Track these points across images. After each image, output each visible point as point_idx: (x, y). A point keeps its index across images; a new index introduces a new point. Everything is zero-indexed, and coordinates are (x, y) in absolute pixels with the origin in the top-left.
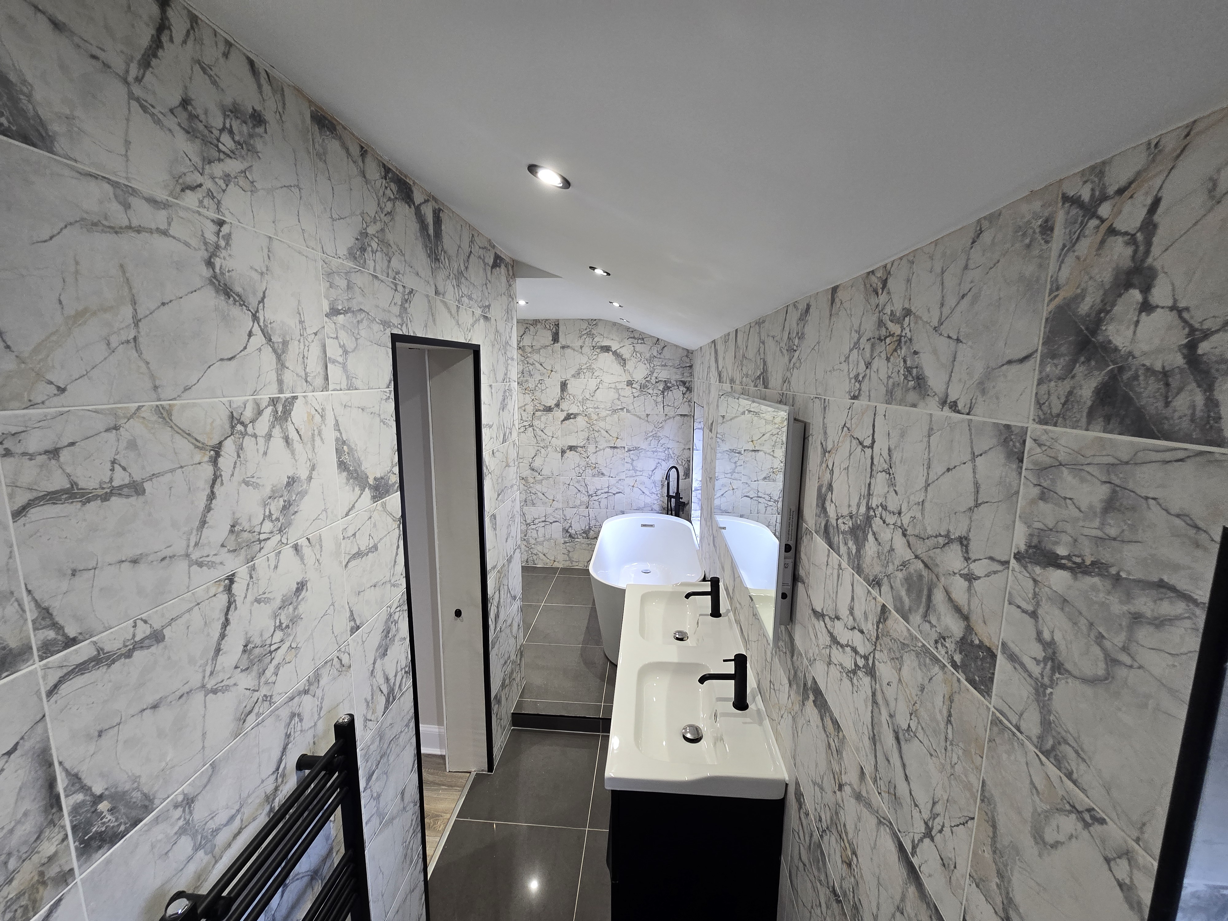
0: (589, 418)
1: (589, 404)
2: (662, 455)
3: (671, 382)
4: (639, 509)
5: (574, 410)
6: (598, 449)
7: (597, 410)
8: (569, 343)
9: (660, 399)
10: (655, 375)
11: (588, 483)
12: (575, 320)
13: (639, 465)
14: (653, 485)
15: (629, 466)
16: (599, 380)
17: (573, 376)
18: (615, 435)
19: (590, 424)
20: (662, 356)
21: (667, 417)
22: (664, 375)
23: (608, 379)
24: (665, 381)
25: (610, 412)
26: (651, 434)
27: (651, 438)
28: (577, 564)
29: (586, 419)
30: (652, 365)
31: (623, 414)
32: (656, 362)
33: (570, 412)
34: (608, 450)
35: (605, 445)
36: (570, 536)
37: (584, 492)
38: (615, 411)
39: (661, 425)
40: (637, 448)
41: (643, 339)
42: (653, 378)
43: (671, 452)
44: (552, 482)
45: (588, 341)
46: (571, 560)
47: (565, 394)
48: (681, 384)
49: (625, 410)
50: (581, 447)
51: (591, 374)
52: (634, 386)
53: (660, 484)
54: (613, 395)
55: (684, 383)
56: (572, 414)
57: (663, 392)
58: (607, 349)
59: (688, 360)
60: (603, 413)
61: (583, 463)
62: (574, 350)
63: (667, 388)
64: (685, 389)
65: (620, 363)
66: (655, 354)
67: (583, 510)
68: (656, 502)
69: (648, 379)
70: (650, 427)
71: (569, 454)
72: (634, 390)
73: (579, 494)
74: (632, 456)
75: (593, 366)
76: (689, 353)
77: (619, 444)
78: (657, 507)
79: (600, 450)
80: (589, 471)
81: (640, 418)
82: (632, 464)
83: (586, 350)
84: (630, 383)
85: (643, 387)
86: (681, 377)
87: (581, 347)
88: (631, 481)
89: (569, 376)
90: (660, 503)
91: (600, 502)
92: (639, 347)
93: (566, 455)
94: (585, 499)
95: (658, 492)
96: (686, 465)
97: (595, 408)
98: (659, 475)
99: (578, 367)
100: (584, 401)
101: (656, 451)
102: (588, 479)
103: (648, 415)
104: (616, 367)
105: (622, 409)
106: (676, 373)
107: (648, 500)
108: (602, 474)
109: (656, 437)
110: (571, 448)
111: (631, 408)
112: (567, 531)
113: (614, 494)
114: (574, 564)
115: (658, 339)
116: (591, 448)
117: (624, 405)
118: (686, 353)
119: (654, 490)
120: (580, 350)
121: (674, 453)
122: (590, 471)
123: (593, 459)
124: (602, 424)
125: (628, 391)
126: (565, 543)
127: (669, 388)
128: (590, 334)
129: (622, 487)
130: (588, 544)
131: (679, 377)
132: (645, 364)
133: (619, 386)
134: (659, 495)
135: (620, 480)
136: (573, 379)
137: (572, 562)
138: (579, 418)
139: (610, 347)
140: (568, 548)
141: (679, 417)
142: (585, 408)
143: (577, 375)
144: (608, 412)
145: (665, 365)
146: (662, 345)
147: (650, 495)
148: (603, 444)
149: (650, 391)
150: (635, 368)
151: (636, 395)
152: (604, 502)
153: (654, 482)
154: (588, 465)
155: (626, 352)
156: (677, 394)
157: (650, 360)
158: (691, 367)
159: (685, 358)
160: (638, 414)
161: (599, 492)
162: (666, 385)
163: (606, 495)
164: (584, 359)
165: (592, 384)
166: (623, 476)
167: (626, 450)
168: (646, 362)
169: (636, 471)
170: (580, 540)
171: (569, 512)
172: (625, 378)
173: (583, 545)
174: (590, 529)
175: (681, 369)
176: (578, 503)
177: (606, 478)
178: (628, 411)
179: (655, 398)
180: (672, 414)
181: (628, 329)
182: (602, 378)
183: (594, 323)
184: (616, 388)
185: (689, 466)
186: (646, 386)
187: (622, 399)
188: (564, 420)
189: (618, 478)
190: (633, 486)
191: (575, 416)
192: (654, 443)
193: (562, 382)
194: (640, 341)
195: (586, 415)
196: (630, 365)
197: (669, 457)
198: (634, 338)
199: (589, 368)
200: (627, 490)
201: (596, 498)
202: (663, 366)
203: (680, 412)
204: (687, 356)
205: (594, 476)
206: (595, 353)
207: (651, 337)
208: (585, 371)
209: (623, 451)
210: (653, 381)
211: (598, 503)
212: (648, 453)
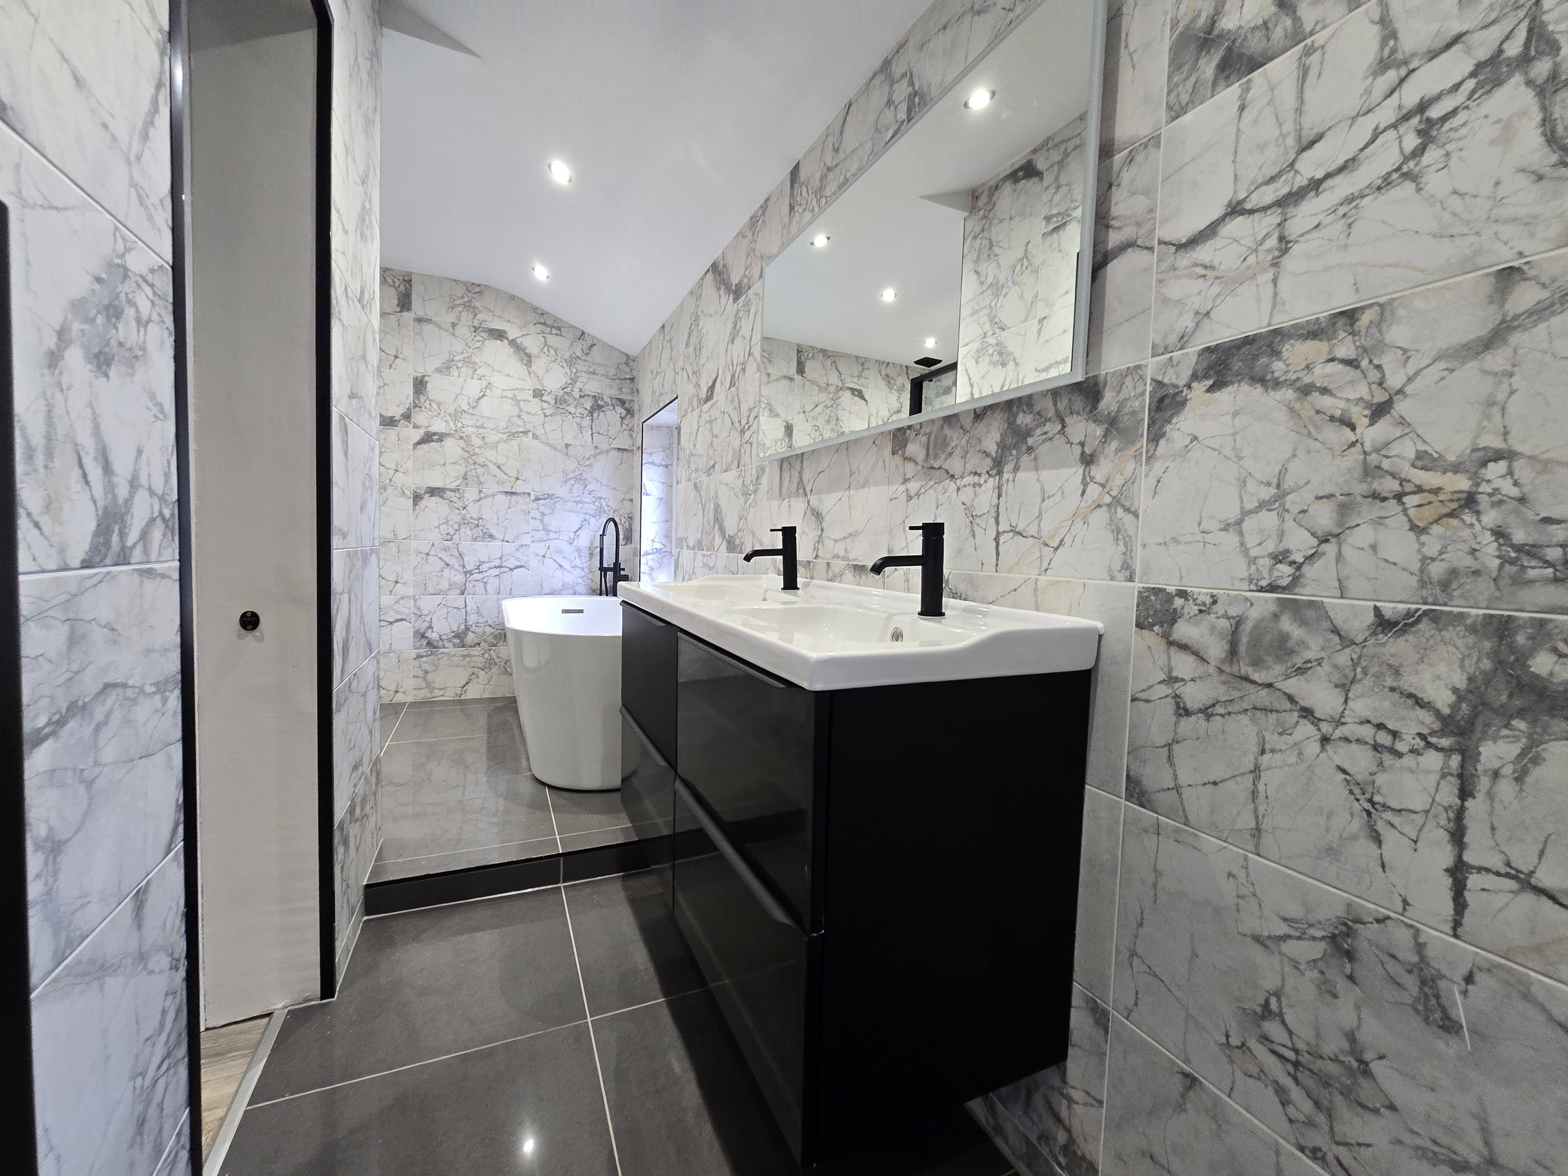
0: (468, 442)
1: (466, 420)
2: (591, 509)
3: (603, 399)
4: (552, 593)
5: (438, 426)
6: (482, 495)
7: (481, 431)
8: (430, 314)
9: (586, 422)
10: (579, 385)
11: (465, 551)
12: (441, 280)
13: (554, 522)
14: (576, 554)
15: (537, 524)
16: (485, 383)
17: (439, 370)
18: (513, 474)
19: (469, 454)
20: (589, 358)
21: (598, 451)
22: (592, 386)
23: (500, 382)
24: (594, 397)
25: (505, 437)
26: (573, 475)
27: (572, 482)
28: (442, 692)
29: (462, 443)
30: (574, 370)
31: (528, 440)
32: (580, 365)
33: (433, 429)
34: (502, 497)
35: (497, 488)
36: (430, 644)
37: (456, 566)
38: (513, 435)
39: (588, 463)
40: (549, 496)
41: (559, 329)
42: (576, 390)
43: (604, 504)
44: (394, 550)
45: (466, 317)
46: (429, 686)
47: (422, 399)
48: (618, 403)
49: (530, 434)
50: (452, 491)
51: (471, 372)
52: (544, 398)
53: (587, 552)
54: (508, 408)
55: (622, 402)
56: (435, 434)
57: (591, 413)
58: (500, 335)
59: (628, 369)
60: (493, 437)
61: (455, 518)
62: (440, 327)
63: (597, 407)
64: (624, 412)
65: (522, 360)
66: (579, 353)
67: (454, 599)
68: (580, 581)
69: (568, 390)
70: (572, 465)
71: (429, 502)
72: (545, 405)
73: (446, 572)
74: (542, 509)
75: (475, 359)
76: (629, 360)
77: (519, 487)
78: (580, 588)
79: (487, 497)
80: (466, 532)
81: (555, 449)
82: (542, 521)
83: (463, 330)
84: (538, 394)
85: (559, 402)
86: (617, 392)
87: (454, 325)
88: (540, 549)
89: (429, 370)
90: (588, 582)
91: (486, 583)
92: (552, 340)
93: (423, 503)
94: (459, 578)
95: (585, 565)
96: (627, 524)
97: (477, 427)
98: (587, 538)
99: (447, 356)
100: (457, 415)
101: (581, 502)
102: (465, 546)
103: (567, 446)
104: (514, 366)
105: (525, 433)
106: (611, 387)
107: (569, 578)
108: (491, 536)
109: (579, 479)
110: (433, 492)
111: (540, 432)
112: (423, 636)
113: (511, 569)
114: (437, 693)
115: (583, 333)
116: (471, 493)
117: (529, 427)
118: (624, 359)
119: (578, 562)
120: (451, 330)
121: (608, 506)
122: (469, 532)
123: (473, 511)
124: (490, 454)
125: (535, 405)
126: (419, 657)
127: (600, 407)
128: (468, 306)
129: (525, 558)
130: (464, 656)
131: (615, 392)
132: (563, 367)
133: (521, 396)
134: (586, 570)
135: (522, 546)
136: (437, 375)
137: (431, 689)
138: (448, 442)
139: (504, 332)
140: (425, 666)
141: (614, 453)
142: (460, 425)
143: (446, 368)
144: (501, 436)
145: (594, 373)
146: (590, 342)
147: (571, 570)
148: (491, 487)
149: (572, 409)
150: (547, 371)
151: (548, 412)
152: (493, 583)
153: (578, 550)
154: (464, 522)
155: (532, 343)
156: (612, 417)
157: (571, 361)
158: (632, 379)
159: (623, 367)
160: (552, 442)
161: (484, 567)
162: (596, 402)
163: (497, 572)
164: (459, 346)
165: (474, 388)
166: (527, 539)
167: (532, 497)
168: (565, 364)
169: (547, 531)
170: (450, 649)
171: (428, 603)
172: (530, 384)
173: (454, 659)
174: (467, 629)
175: (618, 382)
176: (445, 585)
177: (498, 543)
178: (535, 437)
179: (578, 420)
180: (604, 446)
181: (535, 309)
182: (491, 380)
183: (478, 289)
184: (514, 398)
185: (631, 525)
186: (565, 401)
187: (524, 416)
188: (419, 443)
189: (518, 543)
190: (544, 556)
191: (441, 437)
192: (578, 488)
193: (415, 379)
194: (554, 331)
195: (461, 438)
196: (539, 365)
197: (601, 510)
198: (544, 324)
199: (468, 361)
200: (534, 563)
201: (479, 576)
202: (590, 373)
203: (617, 444)
204: (627, 364)
205: (475, 539)
206: (478, 338)
207: (572, 327)
208: (460, 365)
209: (528, 500)
210: (576, 393)
211: (482, 584)
212: (569, 504)
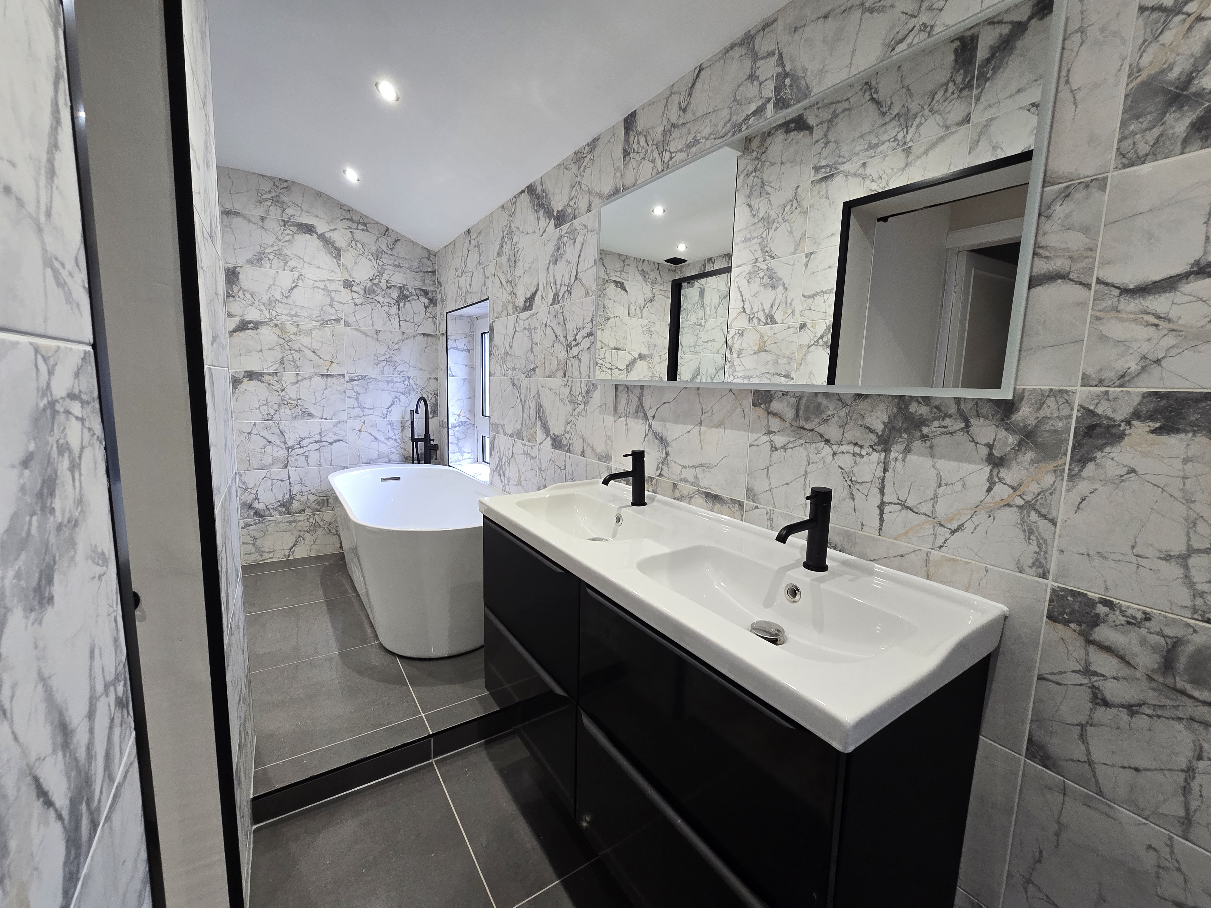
0: (283, 330)
1: (280, 309)
2: (401, 387)
3: (408, 290)
4: (370, 462)
5: (253, 315)
6: (300, 378)
7: (295, 319)
8: (238, 207)
9: (394, 310)
10: (385, 277)
11: (286, 429)
12: (247, 175)
13: (367, 400)
14: (389, 427)
15: (352, 402)
16: (296, 275)
17: (250, 262)
18: (328, 358)
19: (285, 341)
20: (394, 253)
21: (405, 336)
22: (398, 279)
23: (311, 274)
24: (400, 287)
25: (318, 324)
26: (383, 358)
27: (383, 364)
28: (271, 555)
29: (277, 331)
30: (381, 263)
31: (340, 327)
32: (386, 259)
33: (248, 318)
34: (319, 379)
35: (313, 371)
36: (257, 513)
37: (278, 443)
38: (326, 323)
39: (396, 347)
40: (363, 378)
41: (365, 225)
42: (383, 281)
43: (412, 383)
45: (275, 211)
46: (259, 551)
47: (236, 289)
48: (422, 293)
49: (342, 322)
50: (270, 374)
51: (282, 263)
52: (354, 288)
53: (399, 425)
54: (320, 298)
55: (426, 293)
56: (250, 322)
57: (398, 302)
58: (309, 229)
59: (429, 264)
60: (307, 325)
61: (275, 399)
62: (249, 221)
63: (403, 297)
64: (427, 302)
65: (331, 253)
66: (384, 248)
67: (278, 472)
68: (394, 450)
69: (376, 281)
70: (382, 349)
71: (247, 385)
72: (355, 296)
73: (269, 448)
74: (357, 389)
75: (285, 251)
76: (430, 255)
77: (335, 370)
78: (395, 457)
79: (304, 379)
80: (286, 411)
81: (366, 335)
82: (357, 399)
83: (272, 224)
84: (348, 285)
85: (368, 292)
86: (421, 284)
87: (263, 219)
88: (357, 424)
89: (241, 261)
90: (401, 451)
91: (307, 457)
92: (359, 235)
93: (242, 387)
94: (282, 453)
95: (397, 437)
96: (433, 399)
97: (291, 315)
98: (398, 414)
99: (258, 248)
100: (271, 304)
101: (392, 382)
102: (285, 424)
103: (377, 332)
104: (325, 259)
105: (337, 320)
106: (415, 279)
107: (384, 448)
108: (310, 415)
109: (389, 361)
110: (251, 376)
111: (351, 319)
112: (250, 507)
113: (331, 443)
114: (266, 556)
115: (387, 229)
116: (288, 377)
117: (340, 315)
118: (426, 254)
119: (391, 434)
120: (261, 224)
121: (416, 385)
122: (288, 412)
123: (292, 392)
124: (305, 340)
125: (345, 295)
126: (247, 525)
127: (406, 297)
128: (276, 201)
129: (343, 433)
130: (290, 522)
131: (418, 284)
132: (371, 261)
133: (332, 287)
134: (398, 441)
135: (339, 422)
136: (249, 267)
137: (261, 553)
138: (264, 330)
139: (313, 226)
140: (253, 534)
141: (420, 338)
142: (274, 313)
143: (258, 260)
144: (314, 323)
145: (399, 266)
146: (394, 237)
147: (386, 441)
148: (308, 370)
149: (379, 298)
150: (355, 263)
151: (358, 301)
152: (314, 457)
153: (391, 424)
154: (283, 403)
155: (340, 238)
156: (417, 305)
157: (378, 255)
158: (433, 272)
159: (425, 261)
160: (362, 329)
161: (305, 443)
162: (402, 292)
163: (317, 446)
164: (269, 239)
165: (286, 279)
166: (344, 417)
167: (347, 379)
168: (371, 258)
169: (363, 408)
170: (276, 517)
171: (252, 478)
172: (340, 276)
173: (281, 525)
174: (292, 498)
175: (421, 274)
176: (268, 460)
177: (316, 421)
178: (347, 324)
179: (387, 309)
180: (411, 332)
181: (341, 206)
182: (303, 271)
183: (285, 185)
184: (325, 289)
185: (436, 400)
186: (374, 291)
187: (336, 305)
188: (234, 331)
189: (335, 420)
190: (360, 431)
191: (257, 325)
192: (388, 370)
193: (227, 270)
194: (360, 227)
195: (276, 325)
196: (348, 258)
197: (409, 390)
198: (351, 220)
199: (279, 254)
200: (351, 437)
201: (301, 451)
202: (395, 266)
203: (422, 330)
204: (428, 258)
205: (295, 418)
206: (288, 231)
207: (377, 223)
208: (271, 257)
209: (342, 381)
210: (383, 284)
211: (304, 458)
212: (380, 384)
